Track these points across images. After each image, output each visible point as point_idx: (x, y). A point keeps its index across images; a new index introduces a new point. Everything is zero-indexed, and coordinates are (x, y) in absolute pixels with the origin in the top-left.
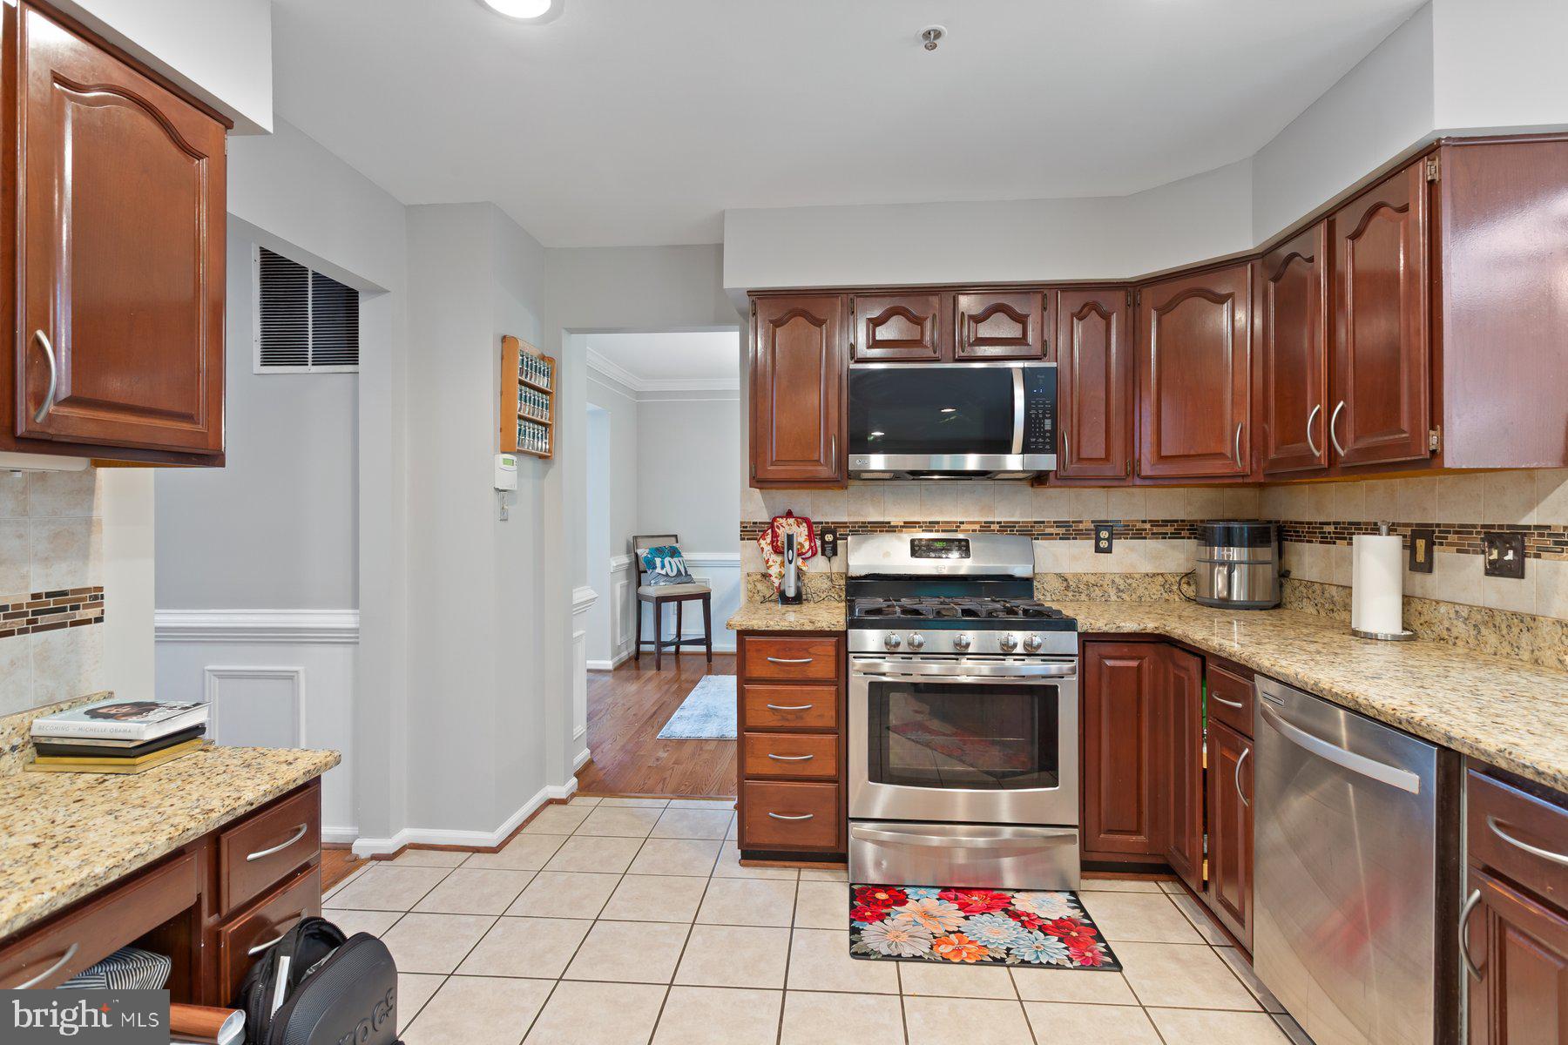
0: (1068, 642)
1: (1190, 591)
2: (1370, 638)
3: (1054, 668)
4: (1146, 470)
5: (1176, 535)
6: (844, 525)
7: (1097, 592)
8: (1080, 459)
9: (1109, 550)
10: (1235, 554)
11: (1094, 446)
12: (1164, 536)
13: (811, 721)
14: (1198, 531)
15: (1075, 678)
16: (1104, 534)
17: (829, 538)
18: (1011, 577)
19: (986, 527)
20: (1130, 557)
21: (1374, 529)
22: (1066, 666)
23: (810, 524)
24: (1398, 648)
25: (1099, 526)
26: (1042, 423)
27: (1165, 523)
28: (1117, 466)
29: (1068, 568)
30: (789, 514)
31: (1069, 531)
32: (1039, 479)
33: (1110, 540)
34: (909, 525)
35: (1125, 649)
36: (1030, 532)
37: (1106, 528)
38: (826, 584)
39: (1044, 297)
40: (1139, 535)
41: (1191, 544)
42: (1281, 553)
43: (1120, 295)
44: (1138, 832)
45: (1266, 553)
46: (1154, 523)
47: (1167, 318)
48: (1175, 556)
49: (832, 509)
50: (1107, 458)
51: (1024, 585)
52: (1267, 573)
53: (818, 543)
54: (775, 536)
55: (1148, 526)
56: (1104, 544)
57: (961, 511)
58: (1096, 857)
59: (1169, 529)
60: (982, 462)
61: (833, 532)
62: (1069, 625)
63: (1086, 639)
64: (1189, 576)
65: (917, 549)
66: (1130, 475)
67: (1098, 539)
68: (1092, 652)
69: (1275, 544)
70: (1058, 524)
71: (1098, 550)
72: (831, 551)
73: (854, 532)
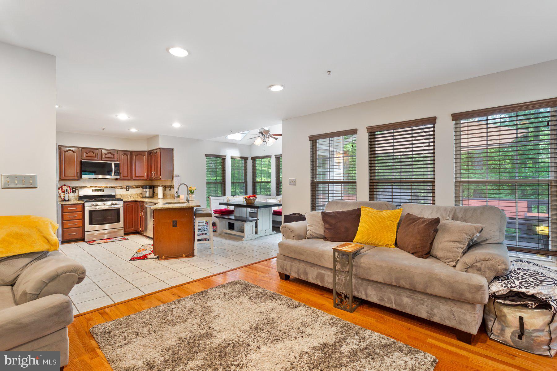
0: (122, 202)
1: (141, 196)
2: (159, 198)
3: (119, 206)
4: (134, 178)
5: (139, 188)
6: (77, 187)
7: (127, 197)
8: (123, 177)
9: (128, 190)
10: (147, 190)
11: (125, 174)
12: (137, 188)
13: (77, 218)
14: (143, 187)
15: (123, 207)
16: (128, 188)
17: (74, 189)
18: (111, 195)
19: (107, 187)
20: (133, 191)
21: (160, 186)
22: (121, 206)
23: (70, 187)
24: (162, 199)
25: (127, 186)
26: (117, 171)
27: (137, 186)
28: (129, 177)
29: (121, 193)
30: (65, 185)
31: (122, 187)
32: (116, 179)
33: (129, 189)
34: (91, 187)
35: (130, 203)
36: (115, 188)
37: (128, 187)
38: (74, 198)
39: (117, 152)
40: (133, 188)
41: (141, 189)
42: (154, 190)
43: (129, 153)
44: (132, 228)
45: (151, 190)
46: (136, 186)
47: (136, 157)
48: (139, 191)
49: (74, 184)
50: (128, 176)
51: (114, 196)
52: (151, 192)
53: (72, 190)
54: (62, 189)
55: (135, 186)
56: (128, 189)
57: (102, 184)
58: (126, 232)
59: (138, 187)
60: (102, 177)
61: (75, 188)
62: (122, 200)
63: (124, 202)
64: (141, 194)
65: (93, 191)
66: (131, 179)
67: (127, 189)
68: (125, 204)
69: (152, 189)
70: (120, 186)
71: (127, 190)
72: (74, 192)
73: (80, 188)
